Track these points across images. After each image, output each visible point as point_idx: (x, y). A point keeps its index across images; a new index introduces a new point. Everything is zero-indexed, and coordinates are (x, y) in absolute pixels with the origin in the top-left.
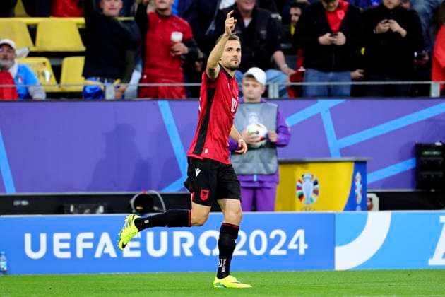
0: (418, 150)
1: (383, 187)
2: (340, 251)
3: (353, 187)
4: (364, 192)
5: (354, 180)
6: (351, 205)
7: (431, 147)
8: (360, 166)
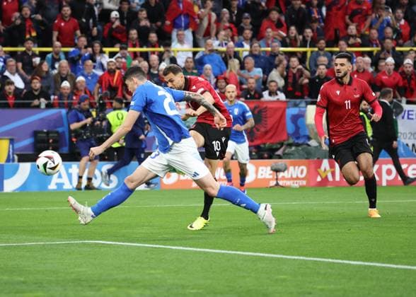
0: (35, 134)
1: (21, 151)
2: (6, 182)
3: (9, 151)
4: (13, 154)
5: (9, 148)
6: (8, 160)
7: (42, 132)
8: (12, 141)
